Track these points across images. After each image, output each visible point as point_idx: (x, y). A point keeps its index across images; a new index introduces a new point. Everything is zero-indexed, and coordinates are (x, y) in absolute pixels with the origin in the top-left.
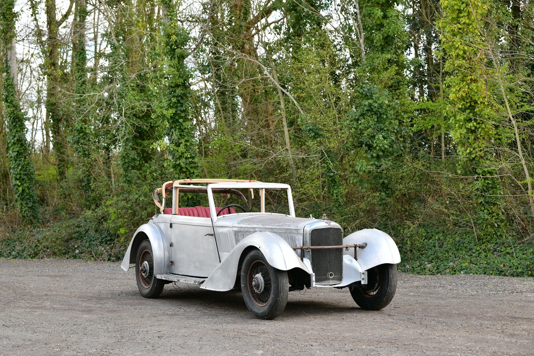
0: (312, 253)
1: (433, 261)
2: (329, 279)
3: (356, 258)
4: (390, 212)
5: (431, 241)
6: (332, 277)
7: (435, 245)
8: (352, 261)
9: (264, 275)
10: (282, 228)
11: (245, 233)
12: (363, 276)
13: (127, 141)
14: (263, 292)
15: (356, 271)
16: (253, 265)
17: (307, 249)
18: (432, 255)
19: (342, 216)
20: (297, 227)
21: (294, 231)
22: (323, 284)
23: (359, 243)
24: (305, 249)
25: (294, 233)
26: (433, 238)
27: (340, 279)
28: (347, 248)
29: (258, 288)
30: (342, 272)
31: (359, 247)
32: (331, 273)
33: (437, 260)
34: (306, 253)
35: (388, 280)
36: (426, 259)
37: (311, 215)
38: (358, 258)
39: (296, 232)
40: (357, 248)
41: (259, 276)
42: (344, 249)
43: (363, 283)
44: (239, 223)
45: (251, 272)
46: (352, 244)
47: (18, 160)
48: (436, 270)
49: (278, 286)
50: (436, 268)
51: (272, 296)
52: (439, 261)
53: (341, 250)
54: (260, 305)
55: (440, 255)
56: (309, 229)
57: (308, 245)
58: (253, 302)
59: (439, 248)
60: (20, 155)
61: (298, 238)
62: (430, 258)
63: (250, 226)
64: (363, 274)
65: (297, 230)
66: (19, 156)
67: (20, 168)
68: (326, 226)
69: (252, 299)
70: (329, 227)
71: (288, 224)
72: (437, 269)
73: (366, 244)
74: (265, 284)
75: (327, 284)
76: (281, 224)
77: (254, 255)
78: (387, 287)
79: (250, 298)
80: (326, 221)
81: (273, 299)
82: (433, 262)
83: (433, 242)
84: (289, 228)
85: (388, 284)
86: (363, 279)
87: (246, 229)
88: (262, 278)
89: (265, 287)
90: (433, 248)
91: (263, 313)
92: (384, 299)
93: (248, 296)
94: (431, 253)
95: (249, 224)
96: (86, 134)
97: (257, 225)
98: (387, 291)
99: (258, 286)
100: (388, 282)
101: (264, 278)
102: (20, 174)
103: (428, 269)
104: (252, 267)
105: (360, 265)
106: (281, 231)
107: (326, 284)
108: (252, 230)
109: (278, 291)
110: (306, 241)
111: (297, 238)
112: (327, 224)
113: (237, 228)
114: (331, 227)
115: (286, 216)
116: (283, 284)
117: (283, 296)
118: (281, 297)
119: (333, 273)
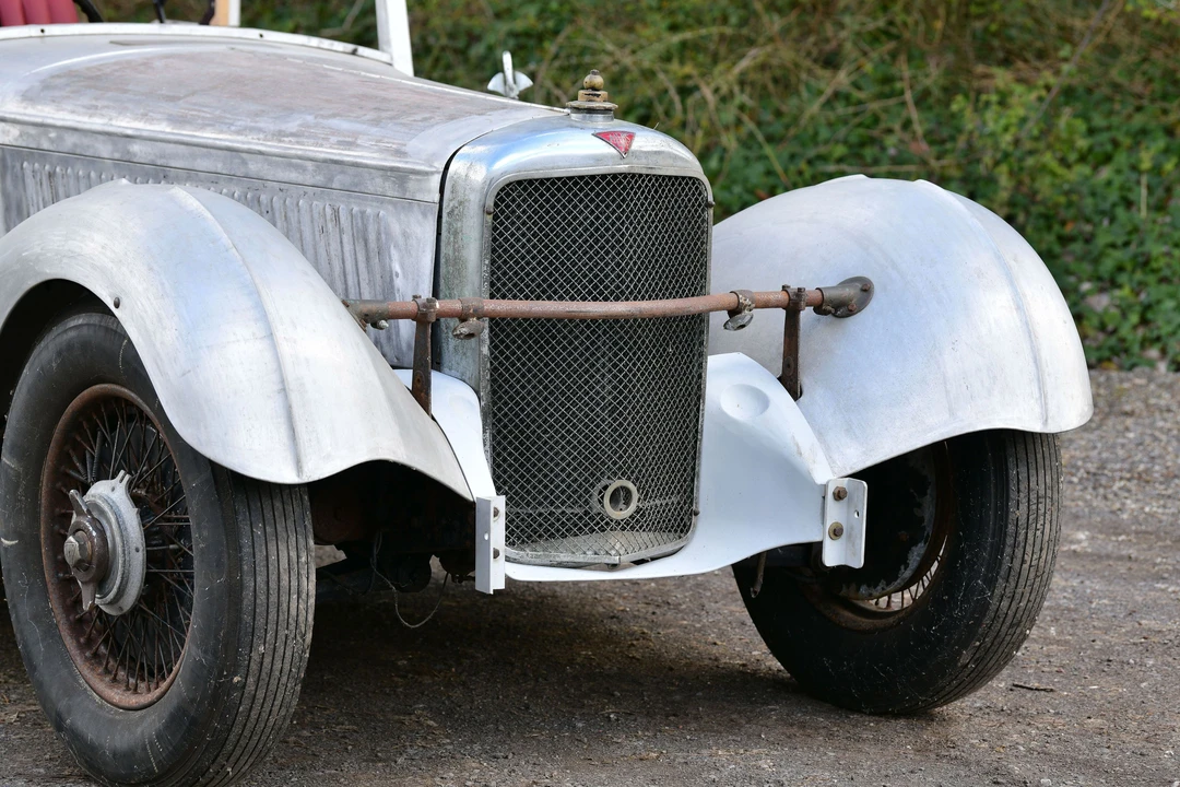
0: (494, 346)
1: (1123, 278)
2: (601, 525)
3: (791, 381)
4: (910, 20)
5: (1106, 173)
6: (623, 514)
7: (1132, 196)
8: (763, 402)
9: (150, 487)
10: (296, 149)
11: (65, 162)
12: (835, 514)
14: (135, 610)
15: (787, 472)
16: (84, 411)
17: (463, 318)
18: (1113, 246)
19: (674, 28)
20: (399, 153)
21: (377, 184)
22: (564, 557)
23: (816, 277)
24: (451, 315)
25: (380, 198)
26: (1121, 158)
27: (679, 522)
28: (734, 312)
29: (101, 581)
30: (693, 475)
31: (819, 309)
32: (616, 484)
33: (1139, 276)
34: (450, 345)
35: (1001, 532)
36: (1086, 268)
37: (507, 59)
38: (805, 380)
39: (390, 189)
40: (807, 314)
41: (111, 495)
42: (718, 319)
43: (832, 556)
44: (28, 97)
45: (64, 459)
46: (769, 285)
48: (1135, 327)
49: (234, 592)
50: (1134, 318)
51: (190, 652)
52: (1152, 279)
53: (694, 326)
54: (117, 695)
55: (1156, 249)
56: (479, 173)
57: (471, 288)
58: (67, 662)
59: (1154, 215)
61: (406, 235)
62: (1107, 265)
63: (96, 123)
64: (839, 495)
65: (400, 176)
68: (598, 159)
69: (69, 642)
70: (623, 168)
71: (344, 125)
72: (1144, 321)
73: (866, 289)
74: (152, 559)
75: (590, 557)
76: (292, 125)
77: (85, 345)
78: (991, 583)
79: (51, 632)
80: (601, 123)
81: (198, 675)
82: (1120, 287)
83: (1118, 180)
84: (349, 155)
85: (995, 565)
86: (836, 532)
87: (70, 141)
88: (130, 515)
89: (149, 578)
90: (1120, 212)
91: (127, 756)
92: (965, 656)
93: (42, 616)
94: (1108, 239)
95: (92, 110)
97: (144, 117)
98: (985, 606)
99: (100, 567)
100: (998, 549)
101: (143, 515)
103: (1095, 321)
104: (75, 425)
105: (820, 434)
106: (293, 176)
107: (580, 558)
108: (104, 149)
109: (237, 621)
110: (458, 261)
111: (396, 228)
112: (603, 148)
113: (14, 131)
114: (638, 167)
115: (354, 53)
116: (273, 577)
117: (267, 660)
118: (254, 667)
119: (630, 485)
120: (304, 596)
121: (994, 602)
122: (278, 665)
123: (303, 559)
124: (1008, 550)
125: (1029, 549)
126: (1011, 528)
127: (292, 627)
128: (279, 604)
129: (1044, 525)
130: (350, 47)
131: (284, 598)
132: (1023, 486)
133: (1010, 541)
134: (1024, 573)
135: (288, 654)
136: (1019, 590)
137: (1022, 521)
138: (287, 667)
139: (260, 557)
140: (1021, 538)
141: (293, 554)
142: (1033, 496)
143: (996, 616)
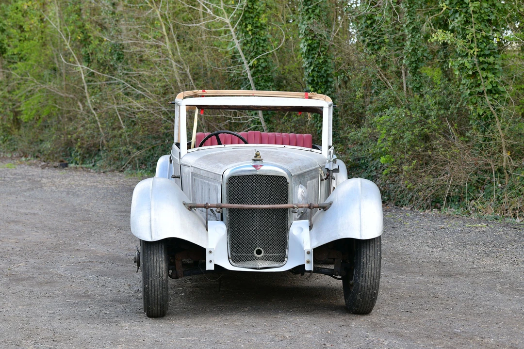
0: (230, 216)
2: (254, 258)
6: (260, 256)
8: (302, 231)
12: (308, 258)
13: (413, 31)
15: (301, 248)
20: (220, 171)
22: (246, 266)
25: (217, 181)
27: (282, 259)
28: (294, 208)
30: (285, 248)
32: (258, 248)
39: (218, 179)
43: (306, 268)
44: (196, 161)
47: (311, 57)
56: (226, 175)
60: (312, 50)
63: (199, 166)
64: (309, 253)
65: (219, 176)
66: (312, 52)
67: (312, 68)
70: (257, 173)
73: (331, 204)
75: (252, 266)
86: (308, 262)
87: (197, 170)
95: (200, 164)
96: (374, 21)
102: (313, 76)
105: (311, 238)
106: (212, 177)
107: (249, 266)
110: (223, 195)
112: (254, 169)
113: (193, 169)
114: (261, 173)
115: (311, 151)
116: (152, 263)
117: (153, 282)
118: (150, 283)
119: (261, 249)
120: (161, 268)
121: (360, 283)
122: (156, 283)
123: (161, 259)
124: (362, 270)
125: (367, 270)
126: (362, 264)
127: (158, 274)
128: (154, 269)
129: (372, 264)
130: (310, 149)
131: (155, 268)
132: (365, 254)
133: (362, 267)
134: (367, 276)
135: (158, 281)
136: (367, 280)
137: (365, 262)
138: (158, 284)
139: (149, 258)
140: (365, 267)
141: (158, 258)
142: (368, 257)
143: (362, 287)
